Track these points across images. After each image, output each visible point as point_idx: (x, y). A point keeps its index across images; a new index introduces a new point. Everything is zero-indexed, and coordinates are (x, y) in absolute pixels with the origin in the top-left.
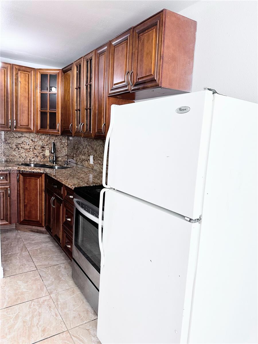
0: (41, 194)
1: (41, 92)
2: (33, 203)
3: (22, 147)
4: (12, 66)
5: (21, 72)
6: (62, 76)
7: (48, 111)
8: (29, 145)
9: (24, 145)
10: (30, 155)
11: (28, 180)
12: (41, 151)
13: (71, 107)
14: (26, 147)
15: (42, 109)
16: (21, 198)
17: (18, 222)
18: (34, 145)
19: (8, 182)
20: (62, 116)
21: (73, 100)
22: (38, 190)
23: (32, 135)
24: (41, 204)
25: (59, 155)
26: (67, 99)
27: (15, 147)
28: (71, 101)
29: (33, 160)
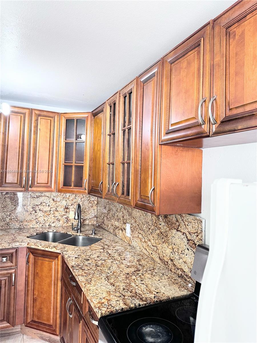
0: (56, 285)
1: (66, 141)
2: (45, 297)
3: (40, 210)
4: (31, 110)
5: (41, 117)
6: (91, 121)
7: (74, 164)
8: (49, 206)
9: (42, 207)
10: (50, 219)
11: (39, 262)
12: (64, 213)
13: (101, 159)
14: (45, 210)
15: (66, 162)
16: (29, 287)
17: (24, 323)
18: (55, 206)
19: (14, 264)
20: (90, 170)
21: (104, 150)
22: (51, 277)
23: (54, 194)
24: (55, 298)
25: (86, 217)
26: (97, 149)
27: (32, 210)
28: (102, 151)
29: (53, 225)
